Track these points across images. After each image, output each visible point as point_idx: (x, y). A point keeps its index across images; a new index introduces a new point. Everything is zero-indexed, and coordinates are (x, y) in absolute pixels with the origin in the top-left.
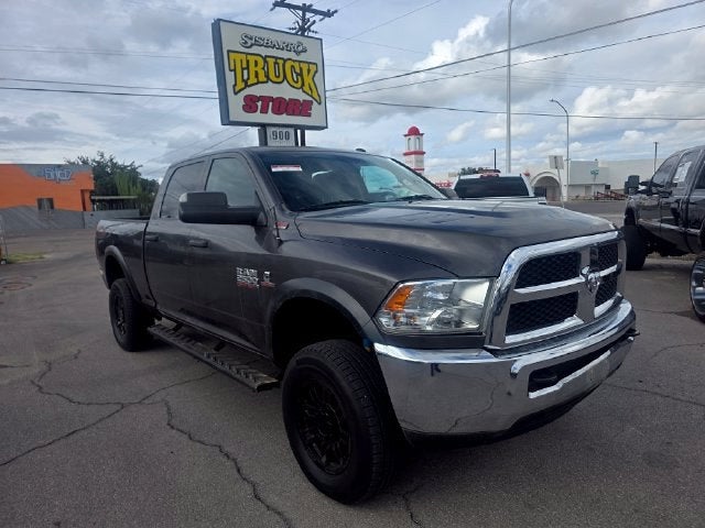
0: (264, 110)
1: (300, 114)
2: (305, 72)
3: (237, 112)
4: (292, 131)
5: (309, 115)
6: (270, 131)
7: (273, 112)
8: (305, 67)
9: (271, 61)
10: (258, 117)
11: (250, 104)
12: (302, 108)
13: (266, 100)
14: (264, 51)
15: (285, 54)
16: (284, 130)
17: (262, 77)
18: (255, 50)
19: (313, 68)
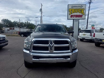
0: (74, 17)
1: (80, 17)
2: (82, 10)
3: (69, 17)
4: (78, 20)
5: (82, 17)
6: (74, 20)
7: (75, 17)
8: (82, 9)
9: (76, 9)
10: (73, 18)
11: (72, 16)
12: (81, 16)
13: (74, 15)
14: (75, 8)
15: (79, 8)
16: (77, 20)
17: (74, 12)
18: (74, 8)
19: (84, 9)
